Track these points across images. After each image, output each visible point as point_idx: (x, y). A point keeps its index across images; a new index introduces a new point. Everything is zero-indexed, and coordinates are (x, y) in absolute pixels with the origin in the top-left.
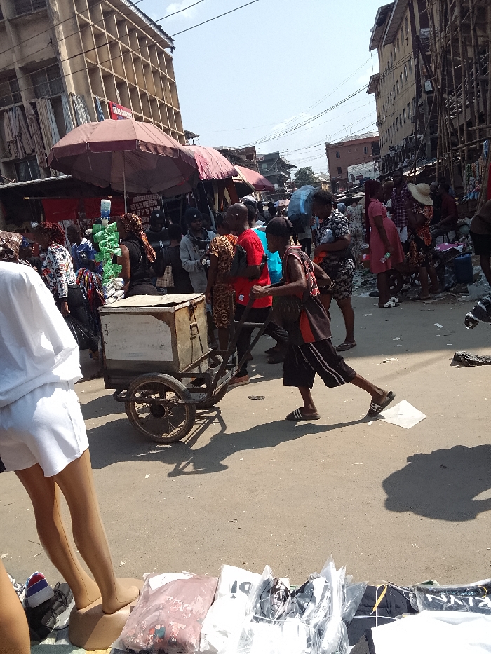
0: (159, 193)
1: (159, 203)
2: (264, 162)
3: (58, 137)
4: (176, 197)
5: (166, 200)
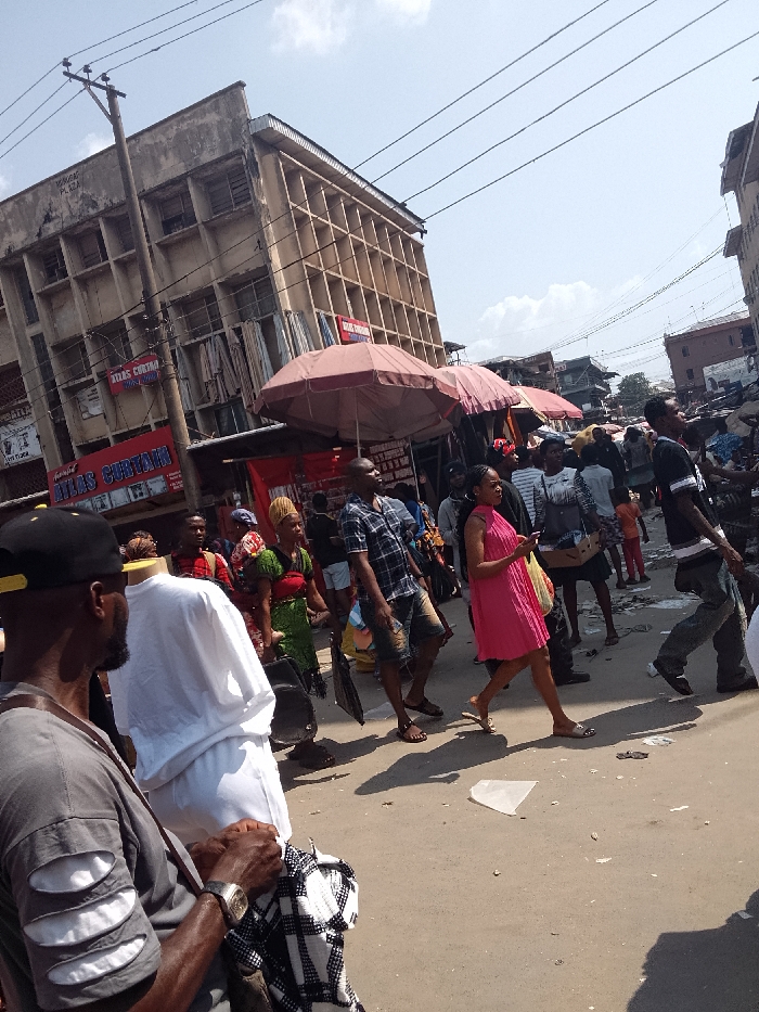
0: (406, 439)
1: (407, 452)
2: (567, 372)
3: (270, 371)
4: (432, 440)
5: (416, 447)
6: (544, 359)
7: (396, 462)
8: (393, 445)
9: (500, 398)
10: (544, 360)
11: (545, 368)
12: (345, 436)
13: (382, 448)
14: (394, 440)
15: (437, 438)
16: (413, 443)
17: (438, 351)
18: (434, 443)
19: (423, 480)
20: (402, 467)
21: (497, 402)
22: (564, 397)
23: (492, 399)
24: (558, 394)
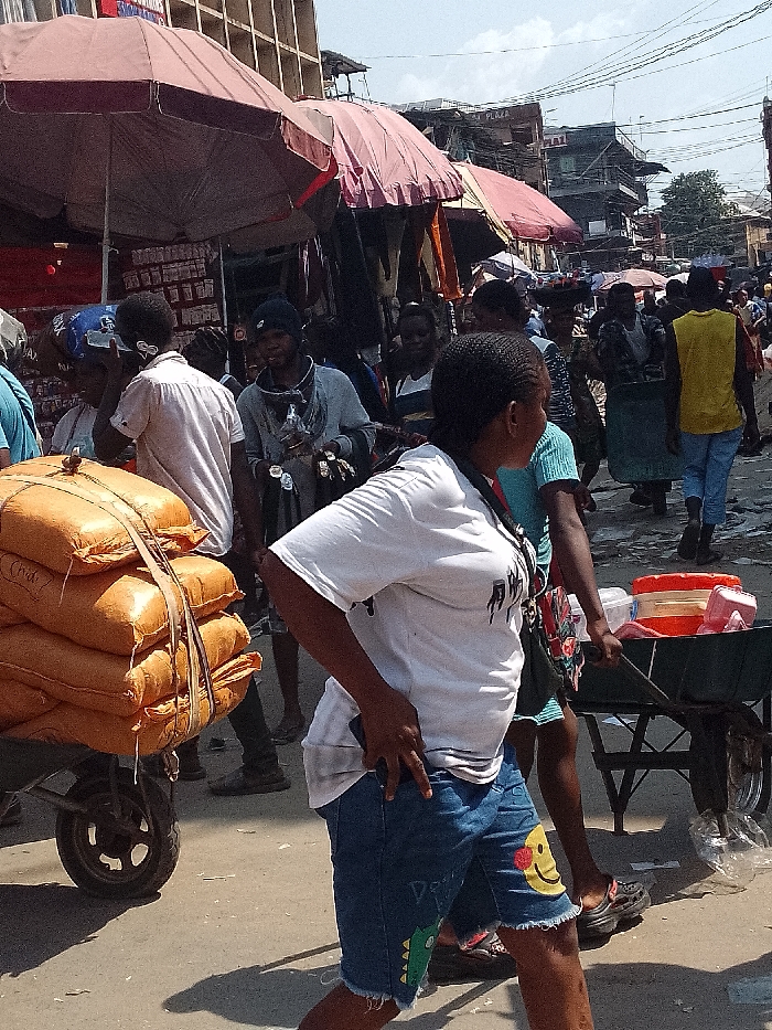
0: (213, 241)
1: (212, 271)
2: (565, 152)
4: (269, 252)
5: (233, 263)
6: (525, 117)
7: (188, 289)
8: (182, 251)
9: (422, 181)
10: (524, 120)
11: (524, 138)
12: (80, 218)
13: (160, 255)
14: (186, 241)
15: (281, 249)
17: (309, 68)
18: (273, 259)
20: (197, 302)
21: (415, 191)
22: (555, 200)
23: (404, 183)
24: (544, 191)
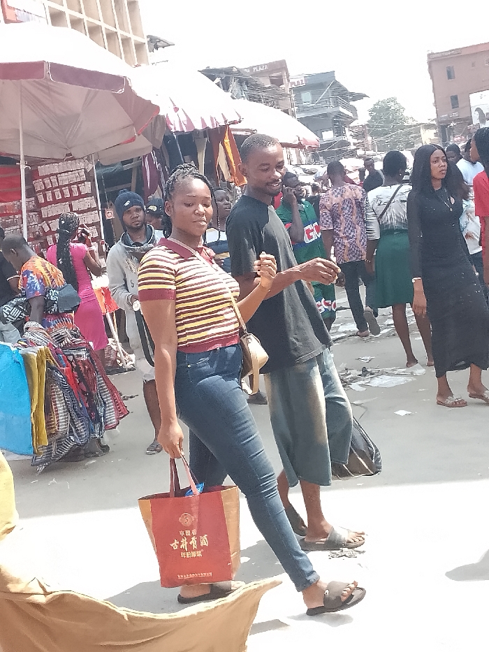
0: (89, 159)
1: (89, 177)
2: (306, 89)
4: (124, 163)
5: (102, 171)
7: (75, 188)
8: (70, 165)
10: (278, 70)
11: (278, 82)
13: (55, 168)
14: (73, 159)
15: (131, 161)
16: (98, 166)
17: (139, 46)
18: (126, 167)
19: (110, 214)
20: (81, 196)
21: (213, 119)
22: (300, 120)
23: (205, 114)
24: (293, 115)
